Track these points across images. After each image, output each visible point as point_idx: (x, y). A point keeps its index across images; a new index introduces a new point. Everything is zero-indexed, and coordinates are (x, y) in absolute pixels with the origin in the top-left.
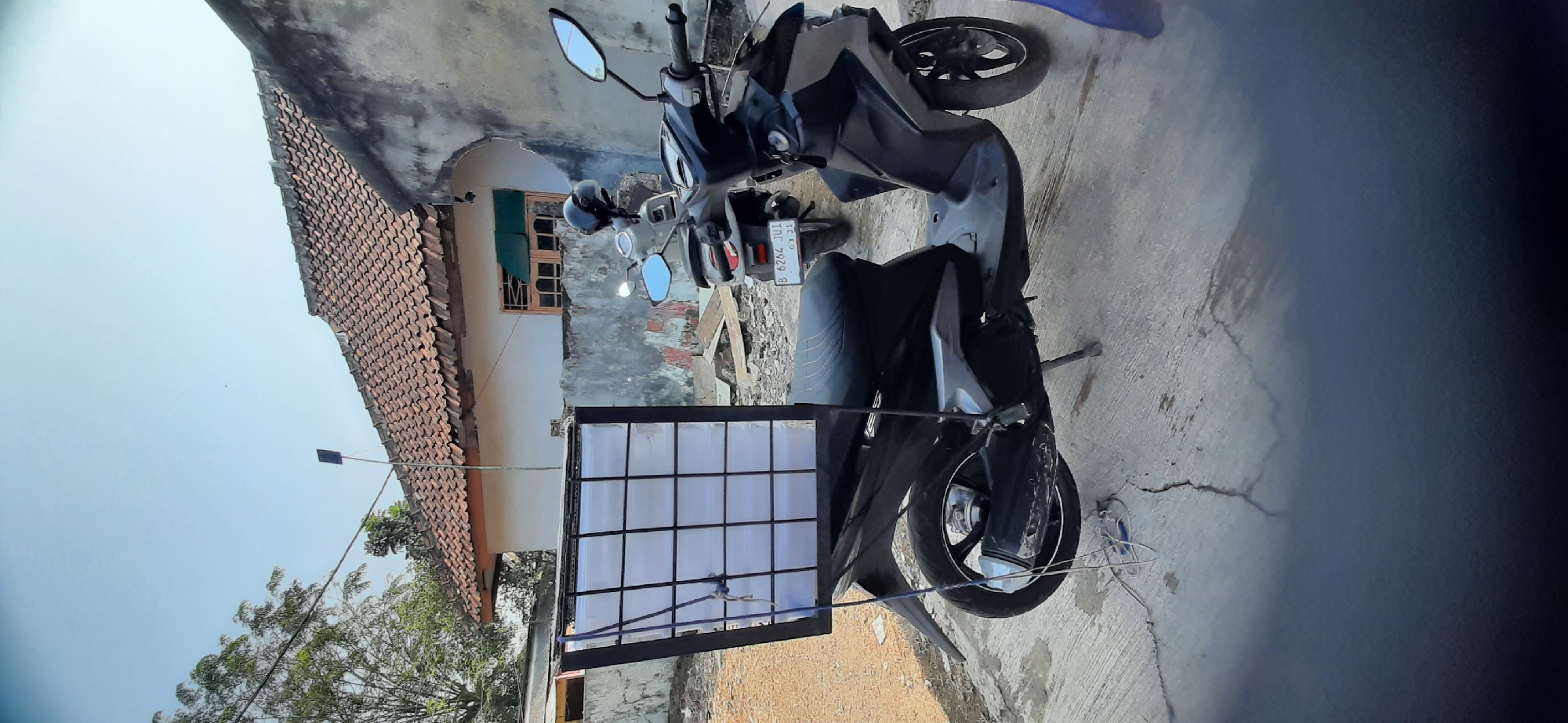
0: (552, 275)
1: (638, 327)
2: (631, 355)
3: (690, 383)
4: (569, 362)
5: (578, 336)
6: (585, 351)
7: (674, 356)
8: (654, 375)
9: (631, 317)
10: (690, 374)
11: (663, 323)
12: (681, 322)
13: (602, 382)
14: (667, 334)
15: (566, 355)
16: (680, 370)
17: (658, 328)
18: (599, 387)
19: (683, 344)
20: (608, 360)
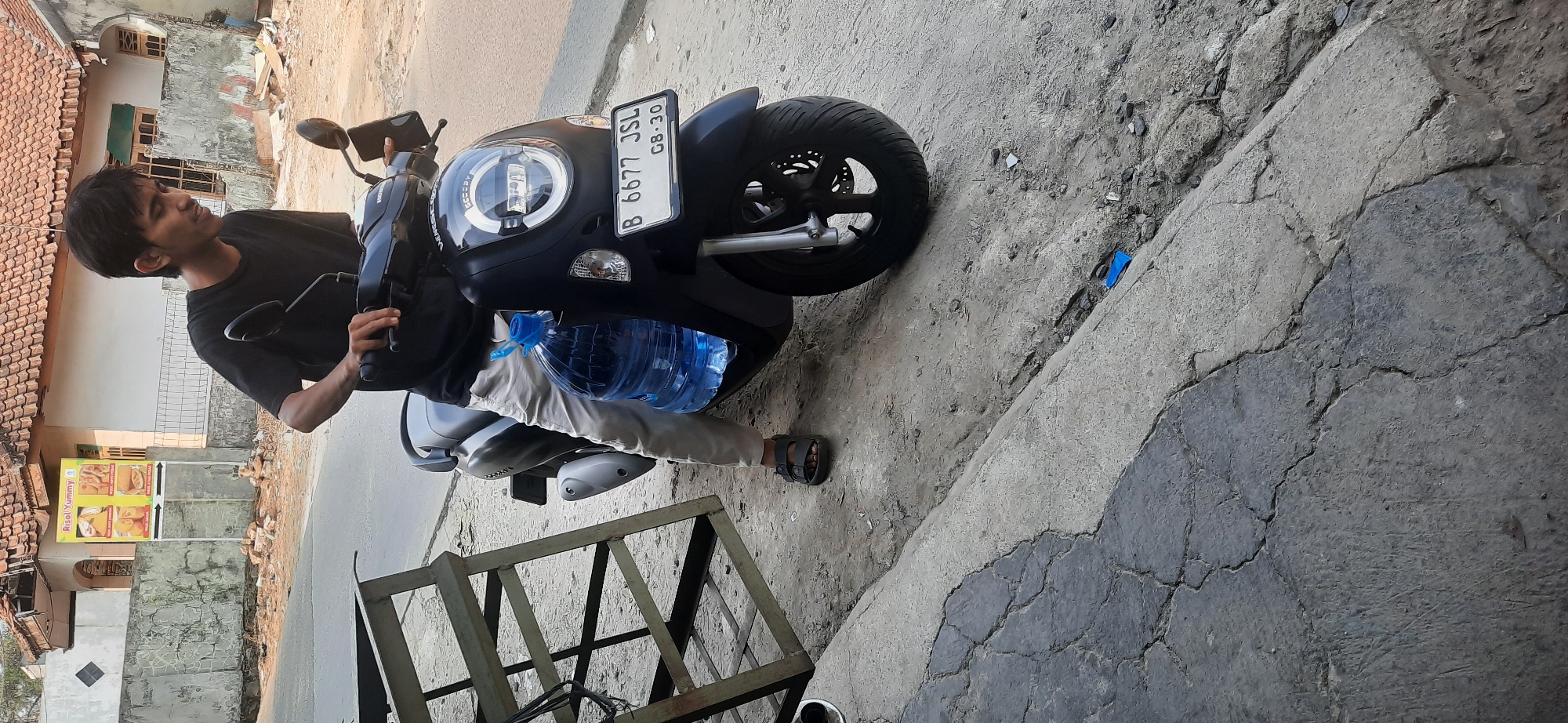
0: (153, 166)
1: (214, 87)
2: (208, 104)
3: (252, 130)
4: (164, 102)
5: (173, 86)
6: (177, 96)
7: (238, 110)
8: (225, 121)
9: (210, 80)
10: (252, 124)
11: (232, 87)
12: (244, 89)
13: (187, 118)
14: (235, 96)
15: (163, 97)
16: (244, 121)
17: (229, 91)
18: (185, 121)
19: (245, 103)
20: (192, 104)
